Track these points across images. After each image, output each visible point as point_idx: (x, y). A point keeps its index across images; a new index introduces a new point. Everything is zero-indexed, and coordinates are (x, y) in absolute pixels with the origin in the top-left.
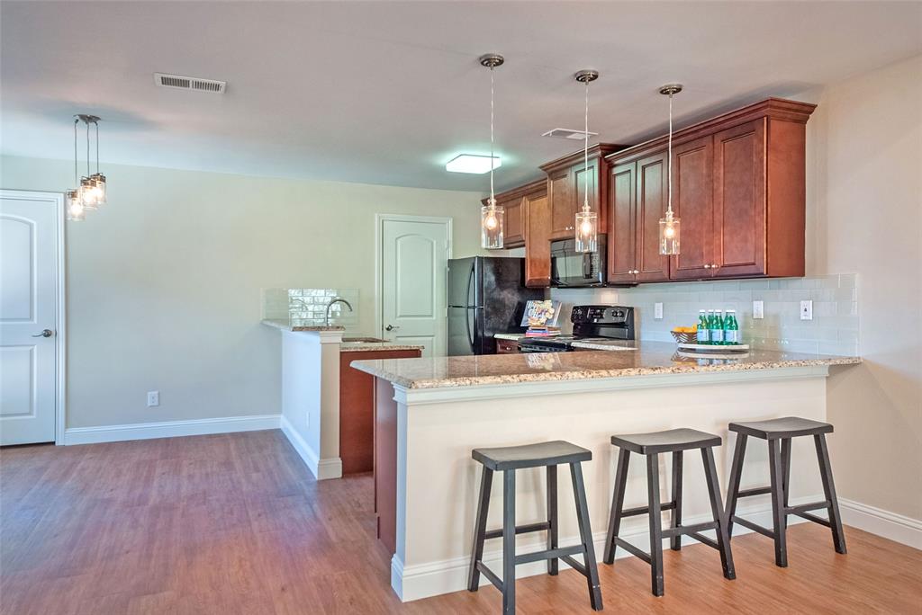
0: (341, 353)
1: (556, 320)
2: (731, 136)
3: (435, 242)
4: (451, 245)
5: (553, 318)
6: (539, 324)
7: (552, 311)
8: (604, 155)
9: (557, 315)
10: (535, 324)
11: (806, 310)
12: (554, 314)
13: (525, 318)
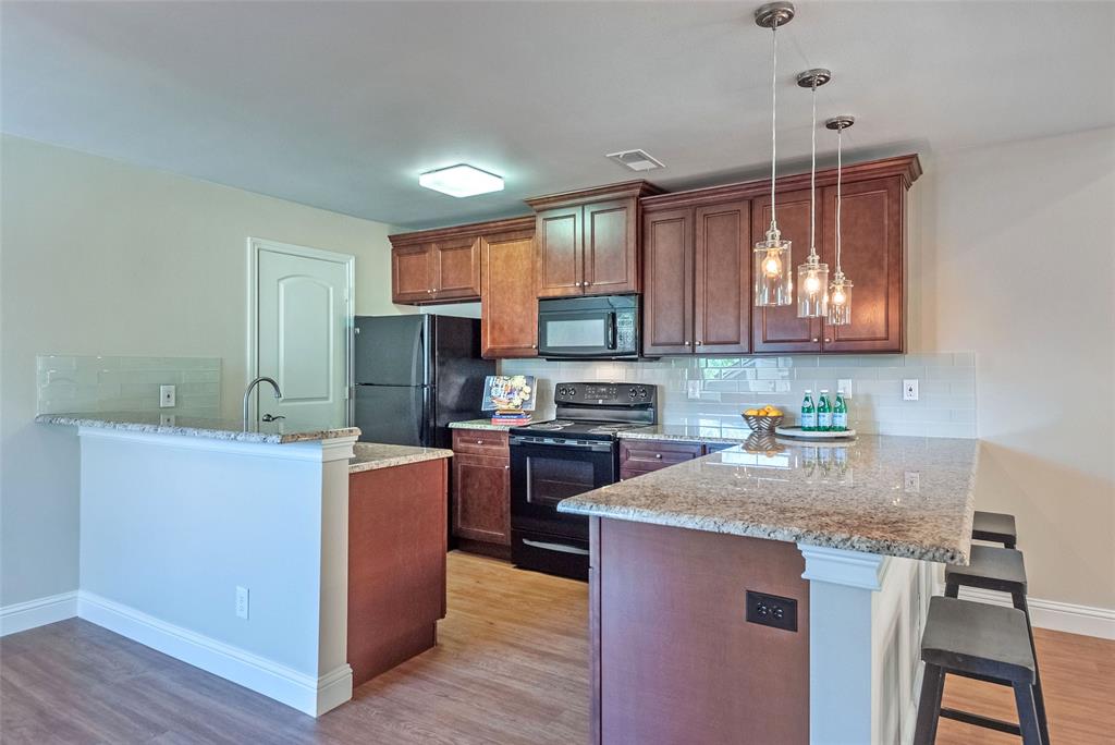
0: (350, 474)
1: (534, 401)
2: (850, 191)
3: (331, 289)
4: (353, 294)
5: (531, 398)
6: (511, 406)
7: (528, 389)
8: (641, 195)
9: (535, 395)
10: (506, 407)
11: (911, 390)
12: (531, 394)
13: (486, 399)
